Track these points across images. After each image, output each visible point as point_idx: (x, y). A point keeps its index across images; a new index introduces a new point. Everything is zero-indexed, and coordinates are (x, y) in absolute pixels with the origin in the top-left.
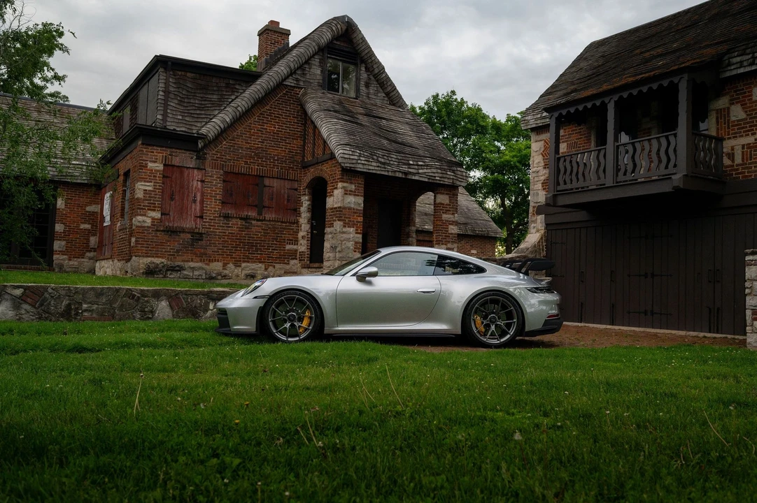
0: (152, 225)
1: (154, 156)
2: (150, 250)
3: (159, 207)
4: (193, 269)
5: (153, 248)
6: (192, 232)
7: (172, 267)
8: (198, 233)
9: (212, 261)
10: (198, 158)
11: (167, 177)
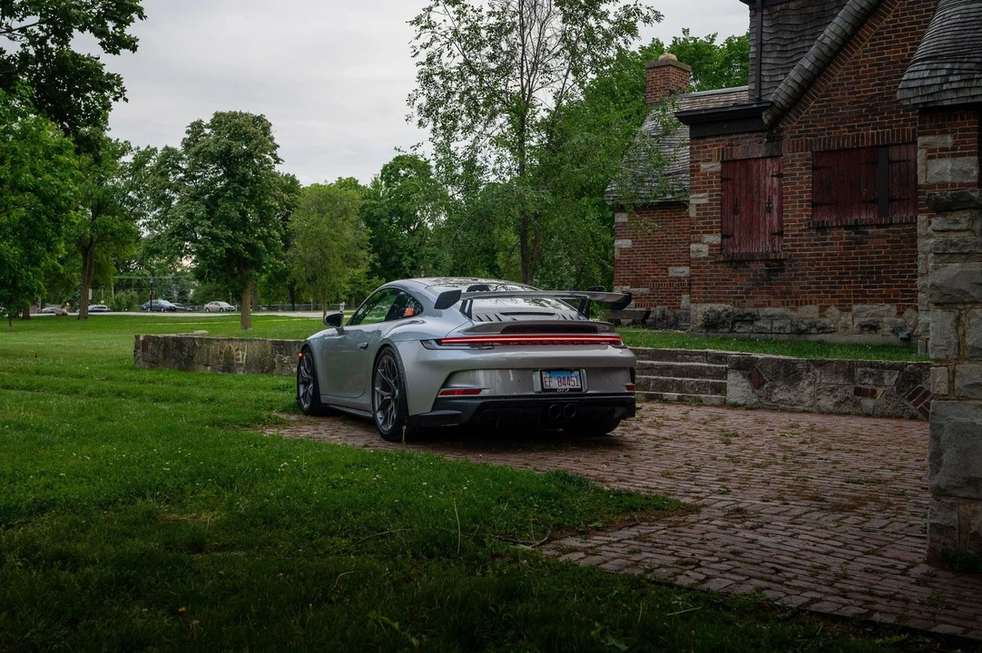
0: (710, 254)
1: (709, 152)
2: (710, 293)
3: (717, 227)
4: (771, 318)
5: (714, 288)
6: (765, 259)
7: (739, 316)
8: (776, 260)
9: (801, 304)
10: (770, 140)
11: (728, 179)
